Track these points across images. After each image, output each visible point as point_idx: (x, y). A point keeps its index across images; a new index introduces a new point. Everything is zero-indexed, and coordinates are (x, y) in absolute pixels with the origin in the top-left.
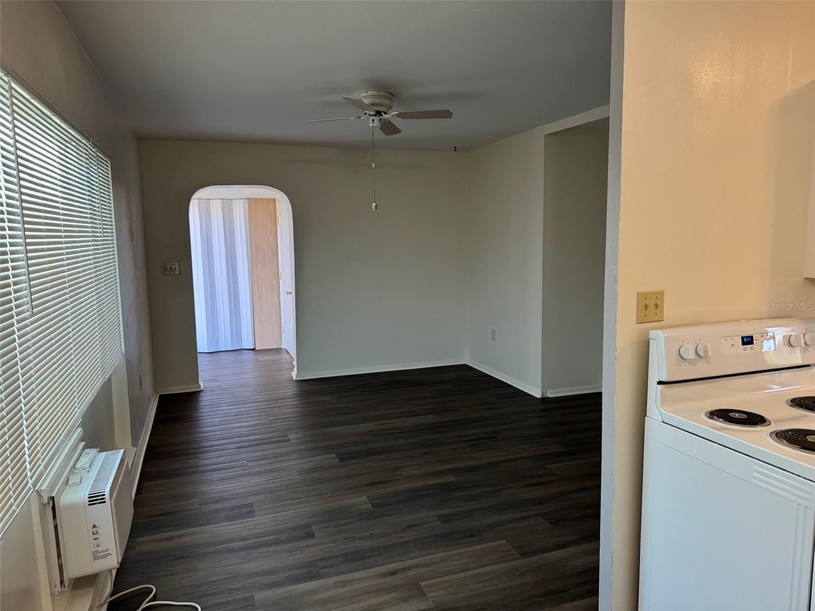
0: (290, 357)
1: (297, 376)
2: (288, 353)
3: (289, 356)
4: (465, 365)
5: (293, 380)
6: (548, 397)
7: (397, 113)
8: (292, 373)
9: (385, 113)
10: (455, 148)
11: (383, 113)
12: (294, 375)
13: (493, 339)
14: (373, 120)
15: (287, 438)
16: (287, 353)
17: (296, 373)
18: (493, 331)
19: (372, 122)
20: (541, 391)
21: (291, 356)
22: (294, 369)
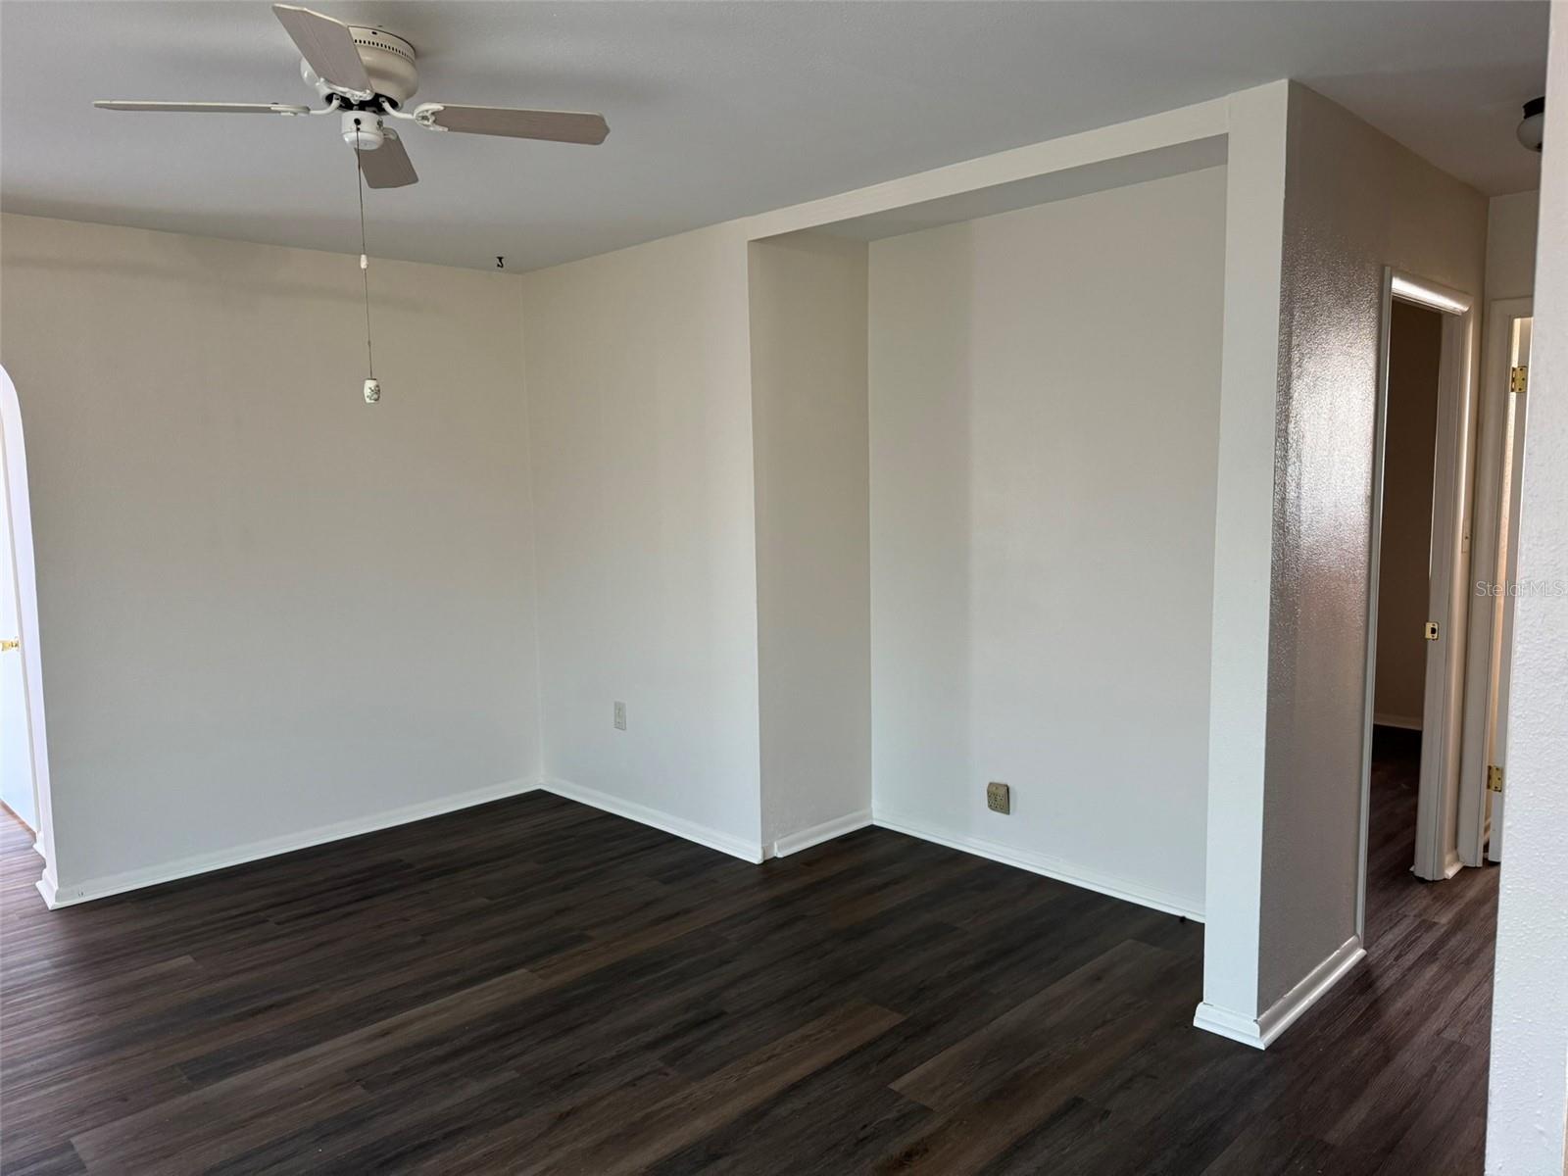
0: (19, 828)
1: (58, 898)
2: (11, 813)
3: (15, 822)
4: (540, 795)
5: (44, 909)
6: (775, 858)
7: (438, 107)
8: (39, 884)
9: (394, 104)
10: (500, 259)
11: (387, 106)
12: (51, 892)
13: (620, 725)
14: (357, 122)
15: (68, 1155)
16: (9, 816)
17: (56, 888)
18: (619, 709)
19: (354, 127)
20: (760, 846)
21: (22, 823)
22: (45, 872)
